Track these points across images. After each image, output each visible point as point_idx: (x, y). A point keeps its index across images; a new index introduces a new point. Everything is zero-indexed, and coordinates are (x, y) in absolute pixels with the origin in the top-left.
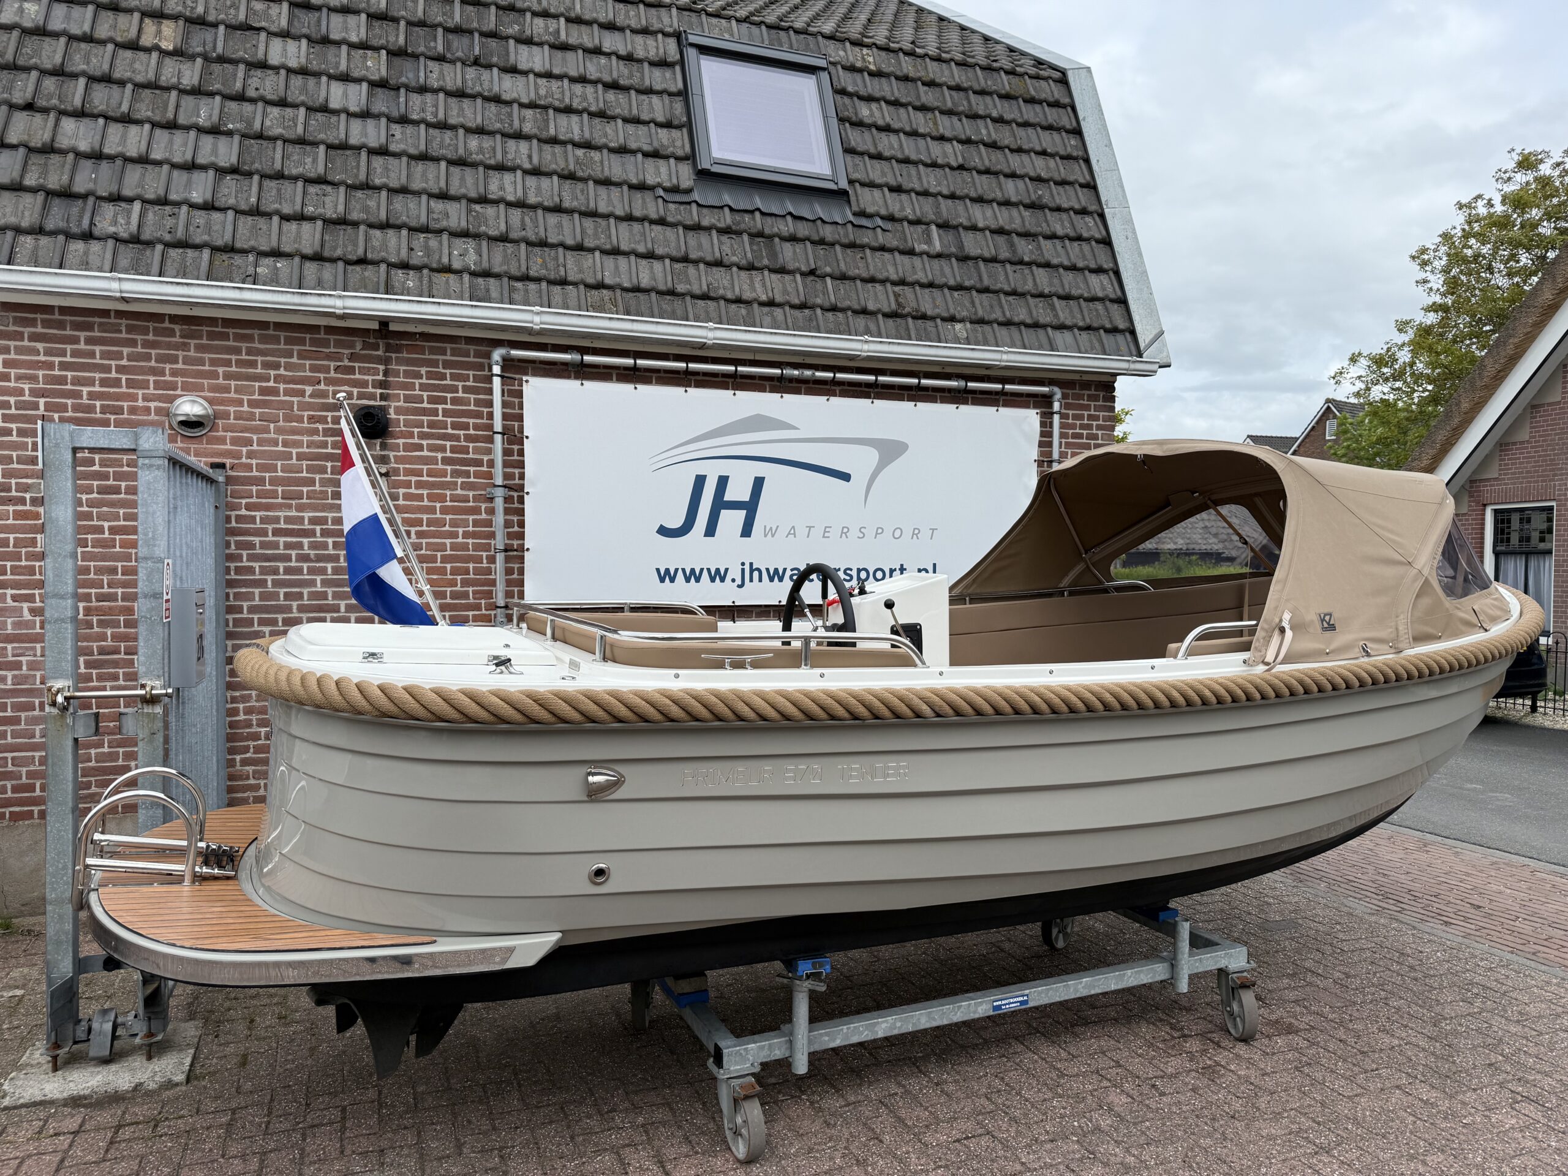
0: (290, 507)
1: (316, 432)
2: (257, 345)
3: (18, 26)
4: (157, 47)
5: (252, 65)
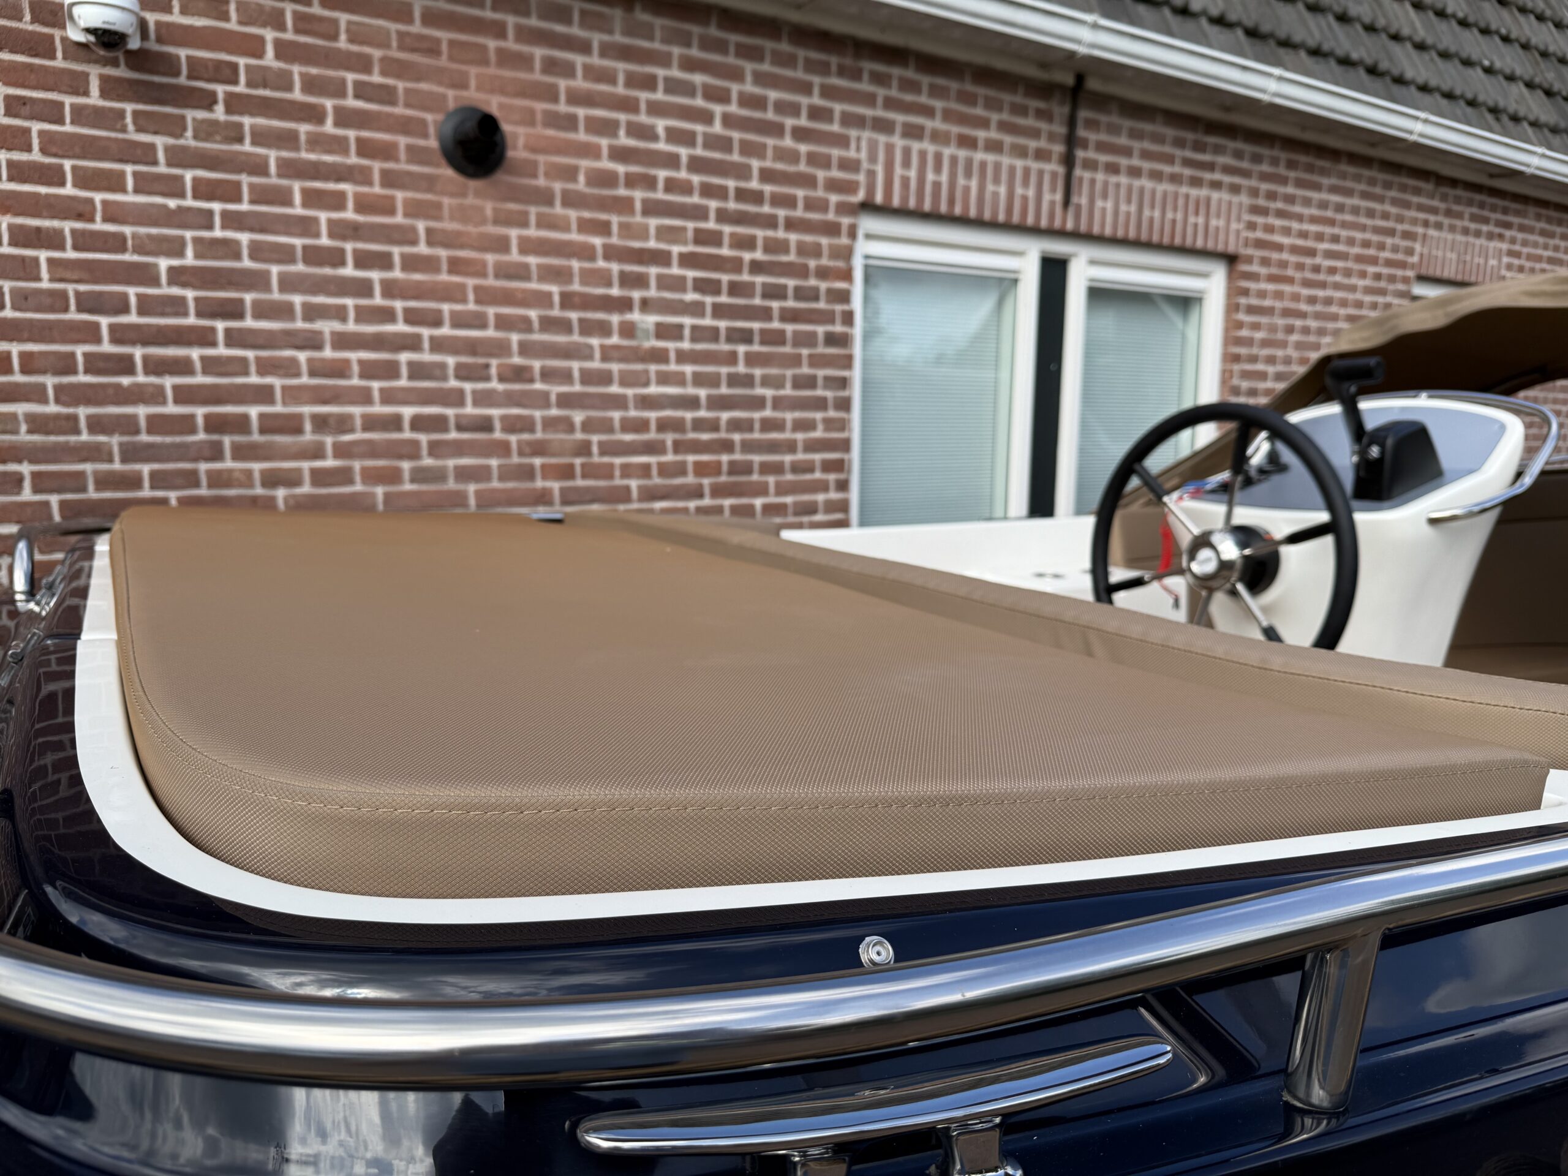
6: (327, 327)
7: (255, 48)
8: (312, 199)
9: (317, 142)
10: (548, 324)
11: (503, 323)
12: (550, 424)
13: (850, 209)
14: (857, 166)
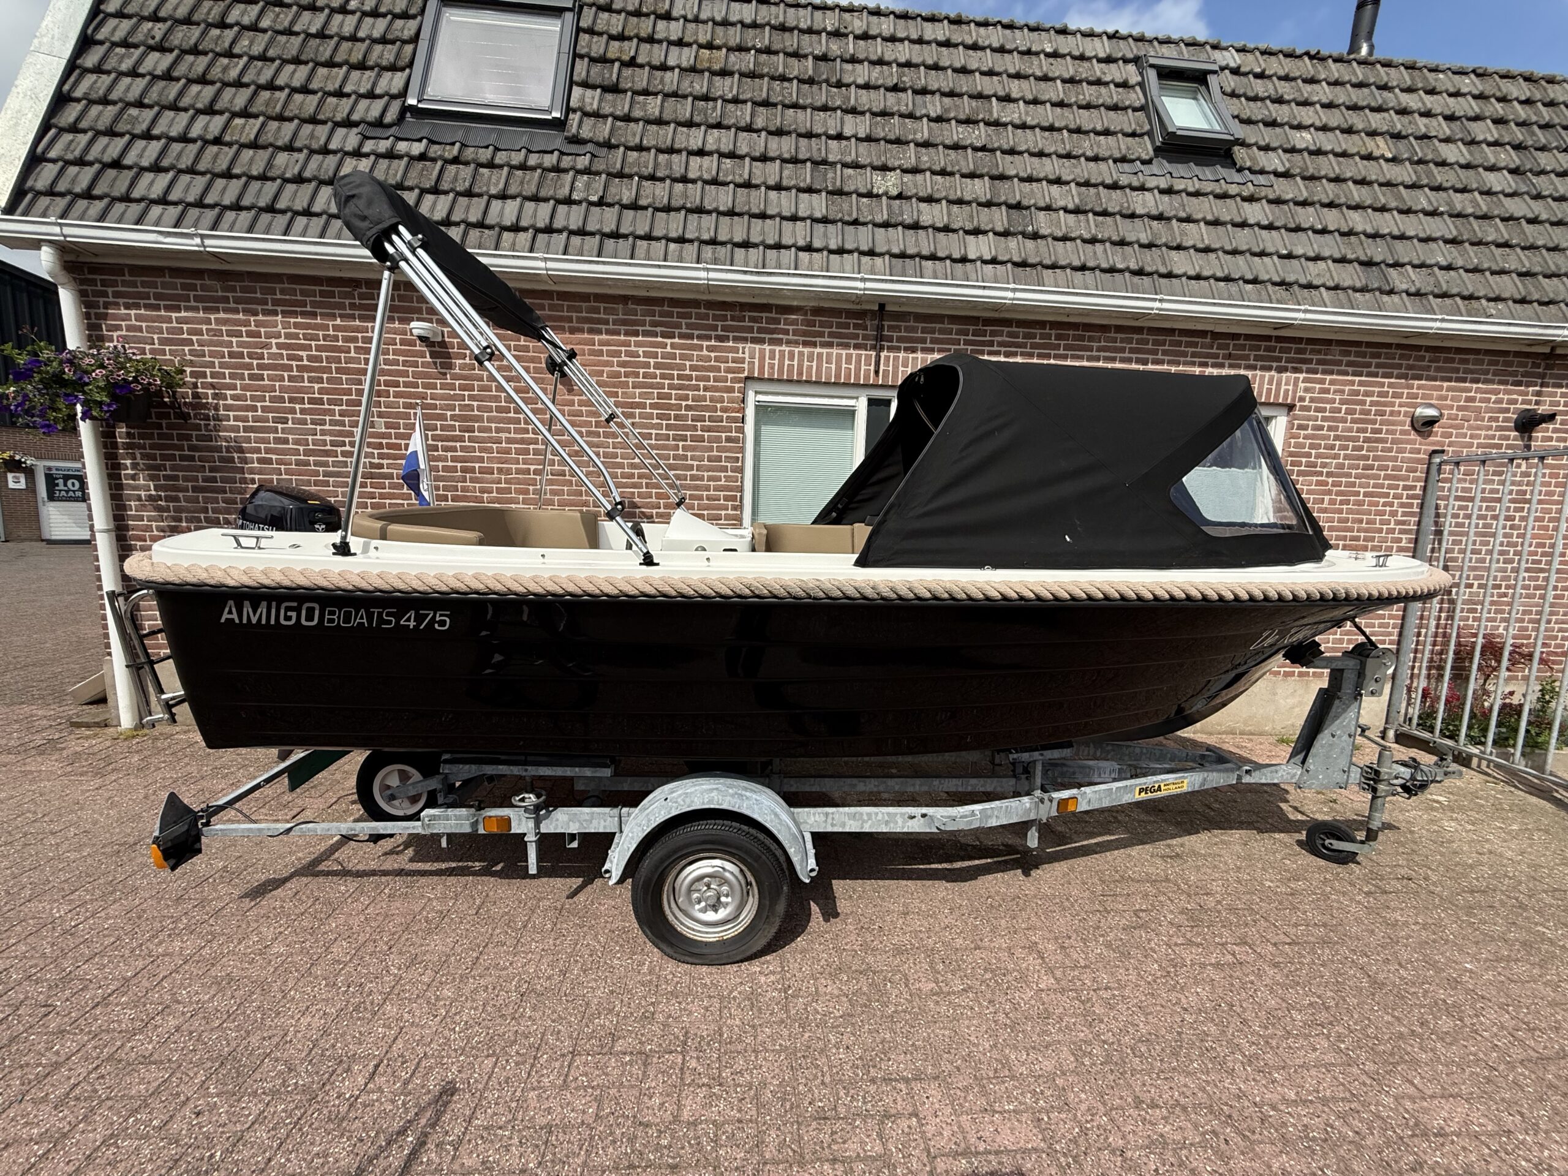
0: (1465, 480)
1: (1490, 428)
2: (1471, 367)
3: (1307, 149)
4: (1383, 156)
5: (1437, 164)
9: (499, 368)
13: (739, 380)
14: (742, 361)
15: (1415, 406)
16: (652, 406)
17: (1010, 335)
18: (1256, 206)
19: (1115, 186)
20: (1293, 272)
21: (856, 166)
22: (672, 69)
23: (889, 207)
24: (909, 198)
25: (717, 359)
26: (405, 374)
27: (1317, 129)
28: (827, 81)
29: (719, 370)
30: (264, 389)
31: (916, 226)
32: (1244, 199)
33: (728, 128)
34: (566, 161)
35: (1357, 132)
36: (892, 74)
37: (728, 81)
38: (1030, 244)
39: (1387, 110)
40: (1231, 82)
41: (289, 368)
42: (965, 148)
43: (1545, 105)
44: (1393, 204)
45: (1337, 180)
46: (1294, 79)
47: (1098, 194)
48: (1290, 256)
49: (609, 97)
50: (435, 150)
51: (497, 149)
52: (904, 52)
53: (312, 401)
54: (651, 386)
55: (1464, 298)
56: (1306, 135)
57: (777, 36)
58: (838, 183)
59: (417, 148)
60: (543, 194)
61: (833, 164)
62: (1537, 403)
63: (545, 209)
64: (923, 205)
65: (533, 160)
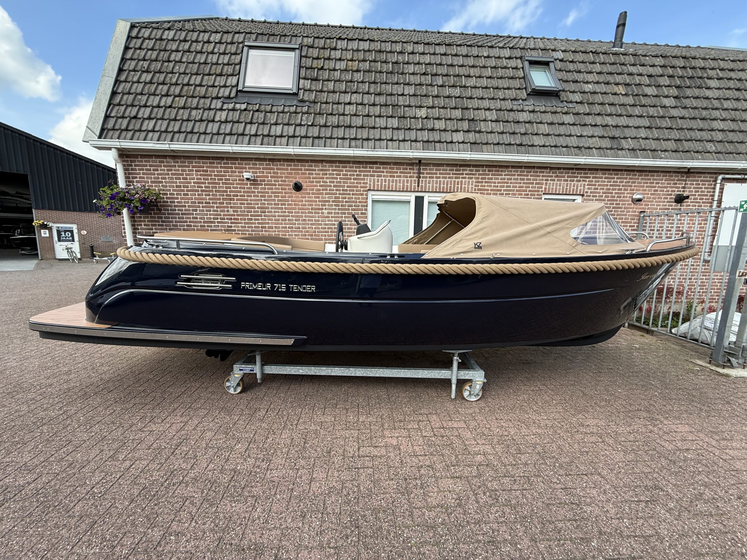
2: (655, 177)
3: (589, 92)
4: (621, 94)
5: (643, 96)
6: (277, 214)
7: (267, 177)
8: (275, 196)
9: (275, 189)
10: (309, 213)
11: (302, 213)
12: (309, 228)
13: (366, 191)
14: (367, 183)
15: (633, 194)
16: (333, 201)
17: (470, 170)
18: (568, 116)
19: (511, 110)
20: (583, 142)
21: (409, 106)
22: (337, 70)
23: (422, 122)
24: (430, 119)
25: (357, 183)
26: (240, 192)
27: (594, 83)
28: (397, 72)
29: (358, 187)
30: (188, 199)
31: (433, 130)
32: (563, 113)
33: (360, 93)
34: (299, 109)
35: (611, 84)
36: (422, 69)
37: (359, 74)
38: (477, 135)
39: (624, 74)
40: (559, 65)
41: (198, 191)
42: (452, 97)
43: (690, 68)
44: (624, 113)
45: (602, 104)
46: (586, 62)
47: (504, 114)
48: (581, 136)
49: (314, 82)
50: (250, 107)
51: (273, 106)
52: (427, 59)
53: (206, 203)
54: (332, 194)
55: (651, 151)
56: (590, 86)
57: (378, 55)
58: (402, 114)
59: (243, 107)
60: (290, 122)
61: (400, 106)
62: (683, 191)
63: (292, 128)
64: (435, 121)
65: (286, 109)
